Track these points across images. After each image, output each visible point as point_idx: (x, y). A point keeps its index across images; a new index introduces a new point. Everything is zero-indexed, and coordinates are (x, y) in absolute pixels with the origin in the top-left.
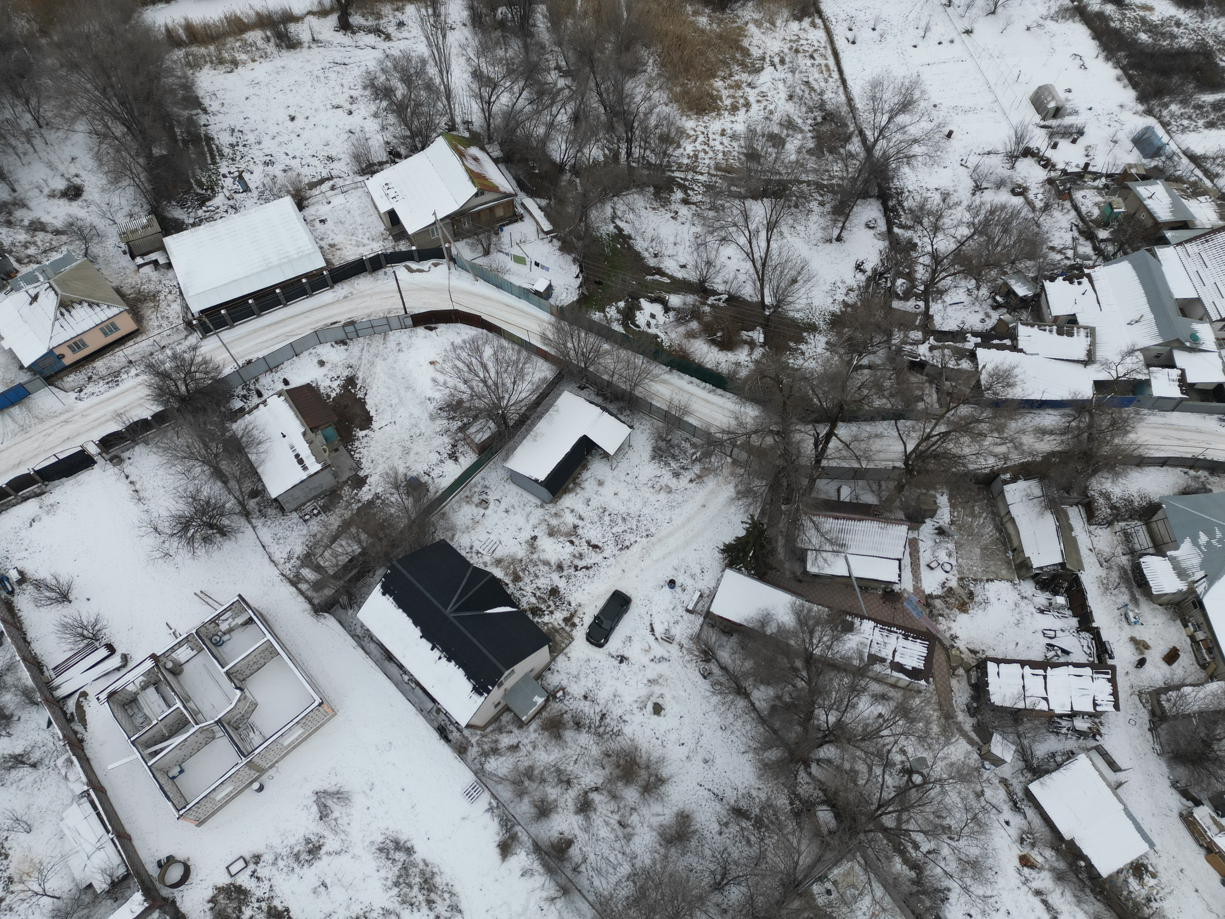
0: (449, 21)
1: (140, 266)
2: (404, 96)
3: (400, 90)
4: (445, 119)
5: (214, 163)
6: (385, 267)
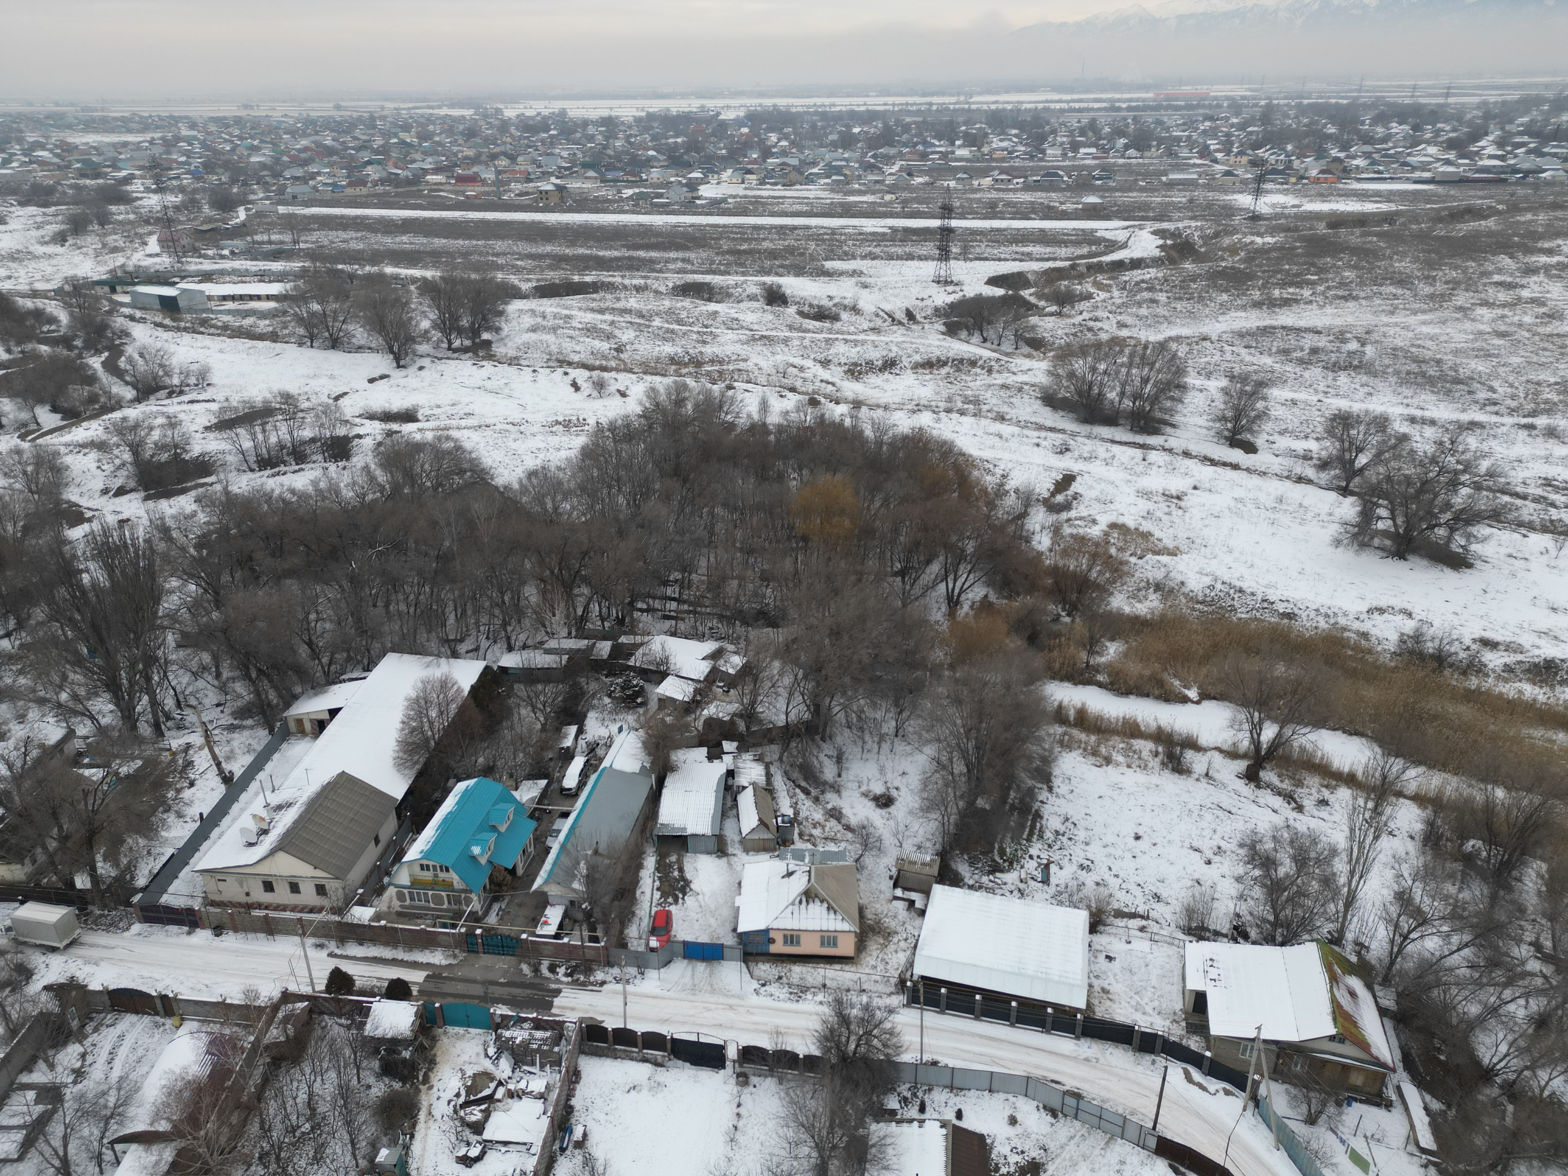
0: (1392, 825)
1: (896, 898)
2: (1287, 875)
3: (1286, 868)
4: (1331, 926)
5: (1029, 840)
6: (1158, 1055)
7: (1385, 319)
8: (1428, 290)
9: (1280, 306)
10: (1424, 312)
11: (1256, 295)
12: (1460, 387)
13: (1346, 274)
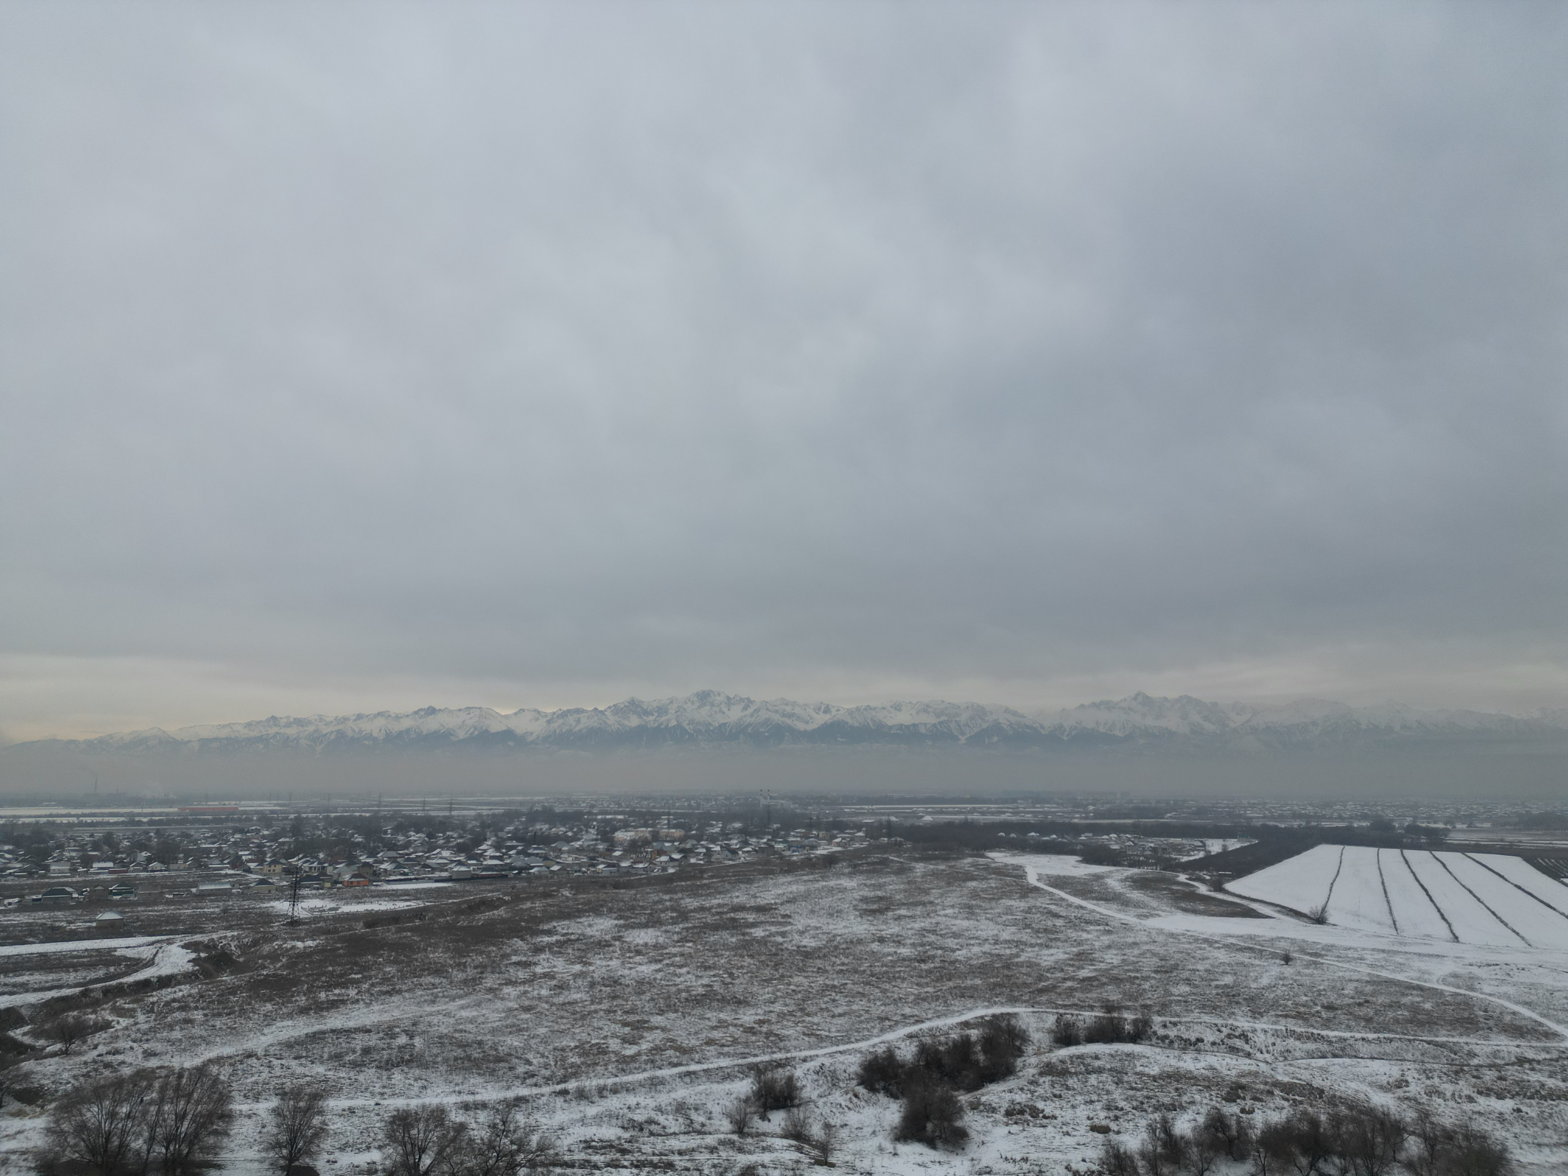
7: (428, 1009)
8: (461, 976)
9: (328, 1009)
10: (461, 997)
11: (302, 1000)
12: (502, 1065)
13: (388, 969)
